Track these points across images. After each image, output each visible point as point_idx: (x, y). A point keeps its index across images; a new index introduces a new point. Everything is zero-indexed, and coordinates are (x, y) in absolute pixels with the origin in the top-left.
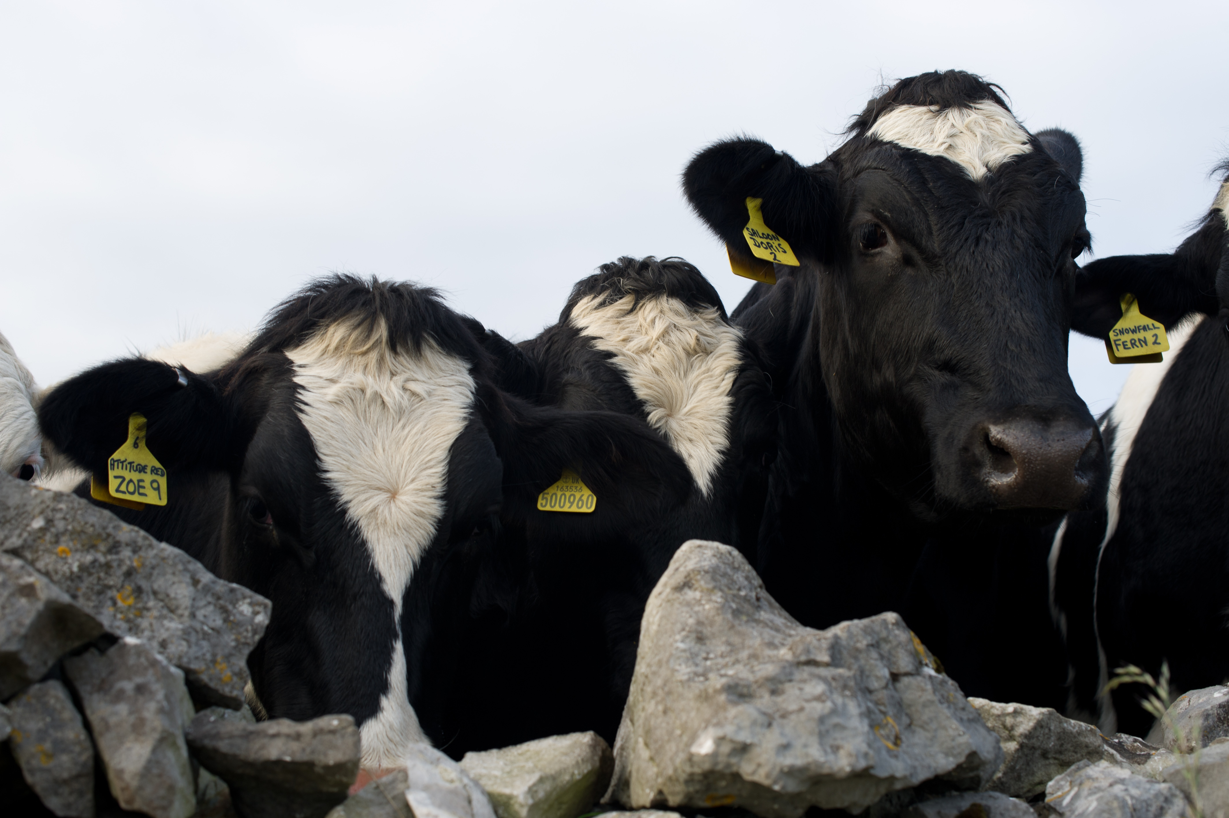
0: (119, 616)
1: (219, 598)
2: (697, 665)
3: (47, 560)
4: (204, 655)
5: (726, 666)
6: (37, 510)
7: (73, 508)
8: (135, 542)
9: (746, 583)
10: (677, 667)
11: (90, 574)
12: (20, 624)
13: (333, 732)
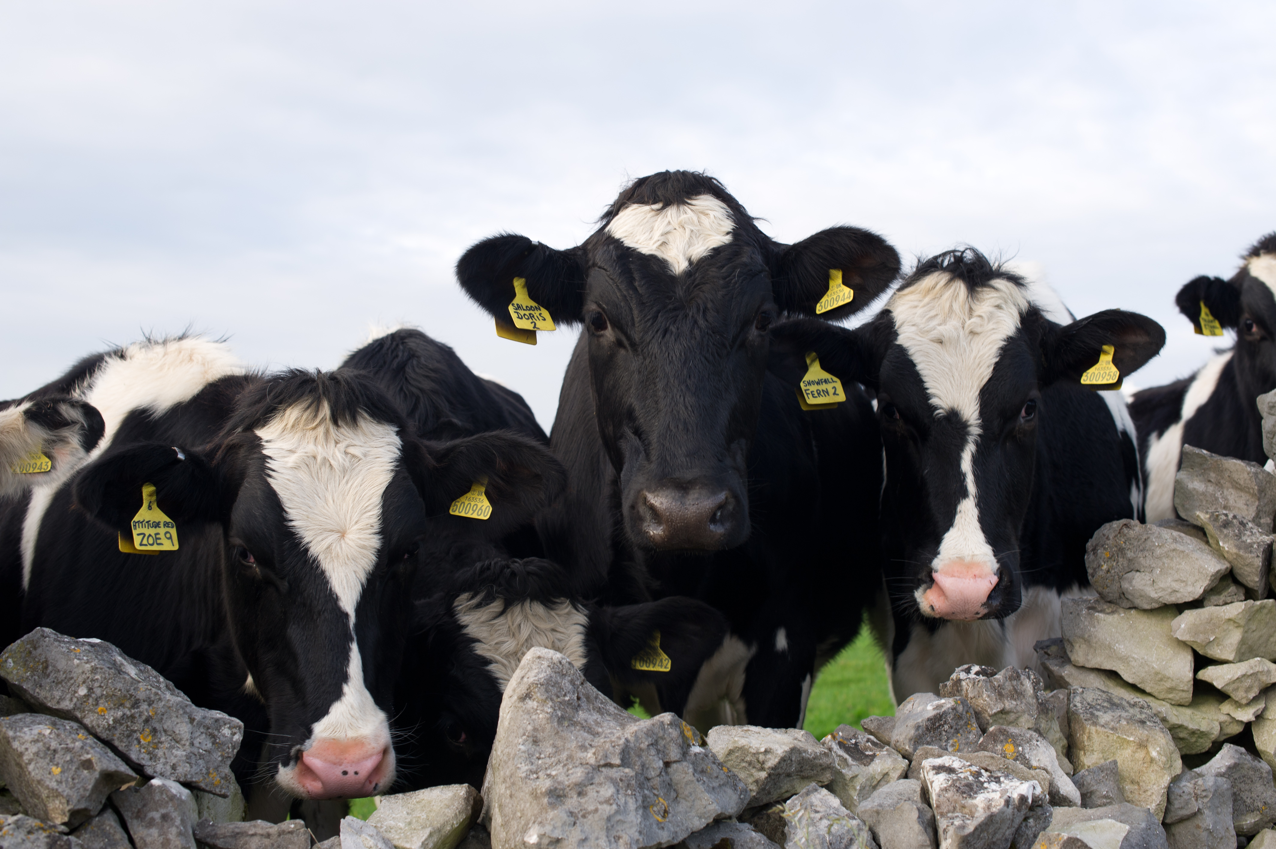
0: (143, 750)
1: (208, 728)
2: (532, 764)
3: (92, 718)
4: (201, 770)
5: (551, 766)
6: (81, 680)
7: (105, 678)
8: (149, 698)
9: (571, 687)
10: (519, 766)
11: (121, 724)
12: (85, 790)
13: (291, 833)
